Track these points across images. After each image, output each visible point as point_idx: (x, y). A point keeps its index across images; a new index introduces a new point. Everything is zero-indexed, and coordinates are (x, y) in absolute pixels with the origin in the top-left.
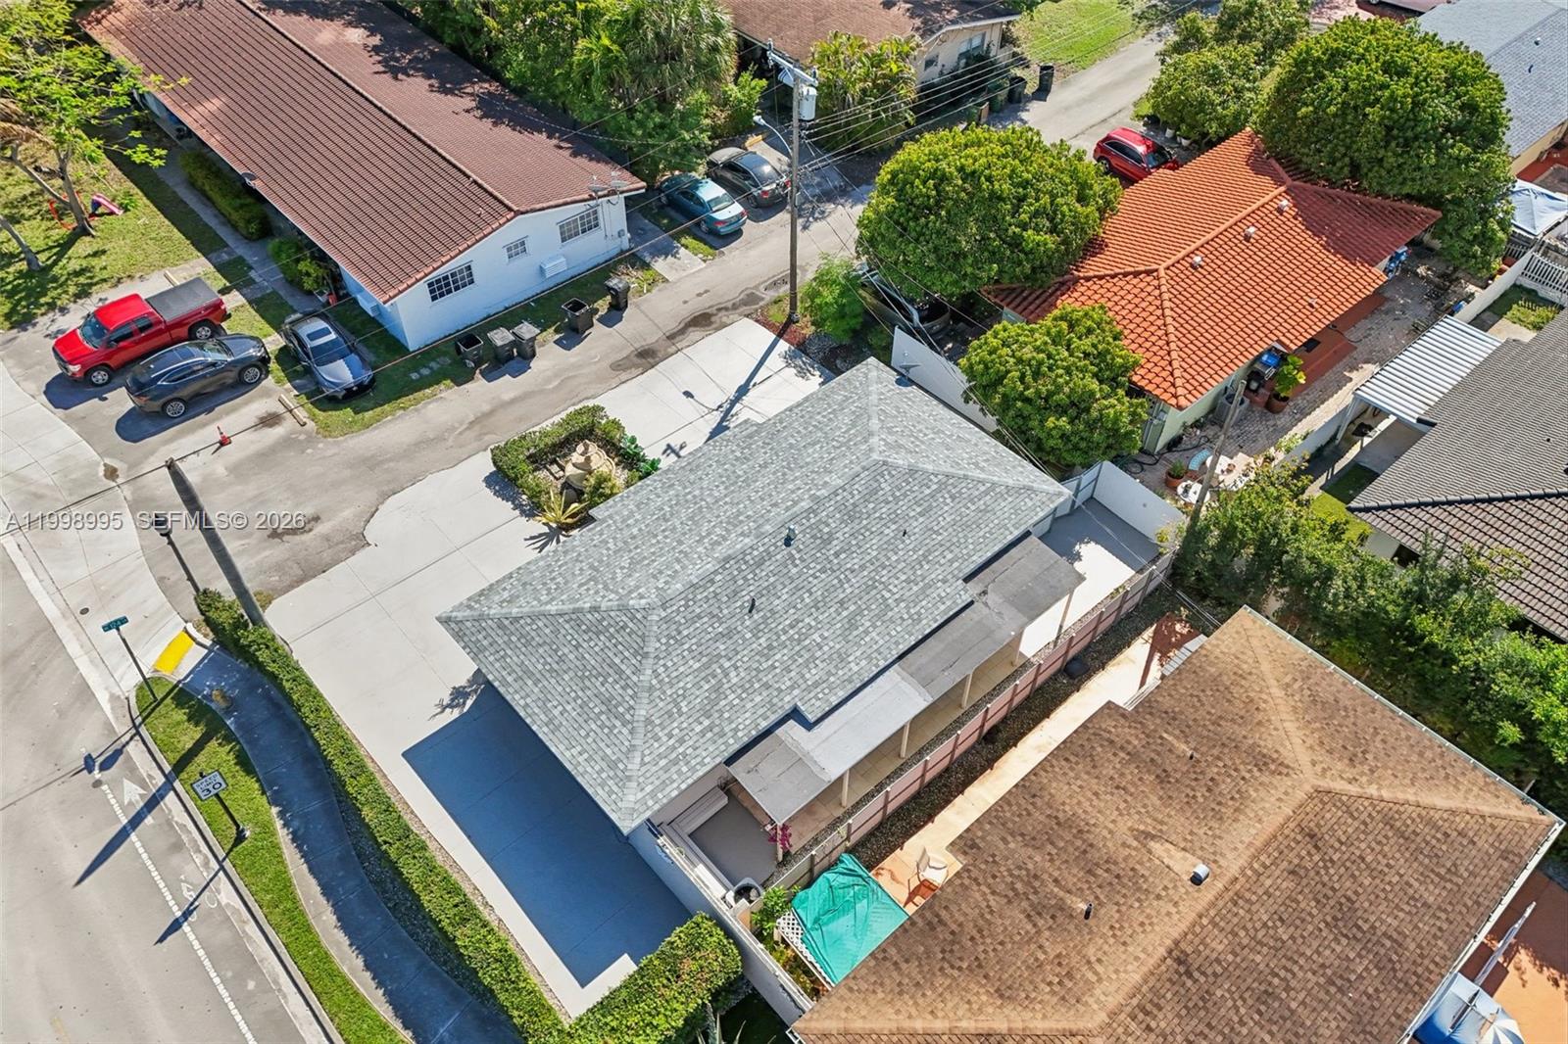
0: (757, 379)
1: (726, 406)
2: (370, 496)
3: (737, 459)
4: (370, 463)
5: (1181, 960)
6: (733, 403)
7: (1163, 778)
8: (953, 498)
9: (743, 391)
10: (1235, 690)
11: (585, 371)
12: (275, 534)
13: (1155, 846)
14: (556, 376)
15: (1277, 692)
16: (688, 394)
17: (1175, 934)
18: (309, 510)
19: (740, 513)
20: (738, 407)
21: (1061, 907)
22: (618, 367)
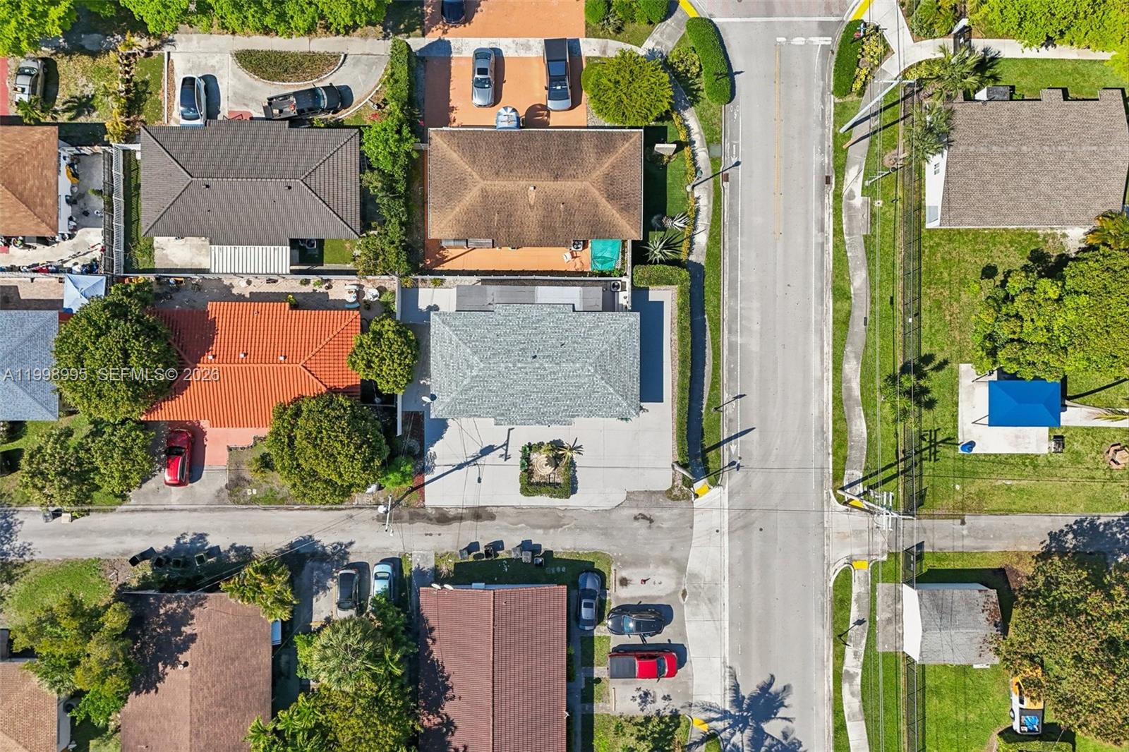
0: (451, 468)
1: (472, 463)
2: (614, 515)
3: (516, 407)
4: (605, 532)
5: (556, 178)
6: (467, 463)
7: (510, 215)
8: (471, 336)
9: (460, 467)
10: (465, 219)
11: (505, 524)
12: (651, 521)
13: (532, 203)
14: (517, 529)
15: (457, 209)
16: (479, 480)
17: (552, 183)
18: (636, 524)
19: (538, 380)
20: (469, 460)
21: (566, 210)
22: (492, 517)
